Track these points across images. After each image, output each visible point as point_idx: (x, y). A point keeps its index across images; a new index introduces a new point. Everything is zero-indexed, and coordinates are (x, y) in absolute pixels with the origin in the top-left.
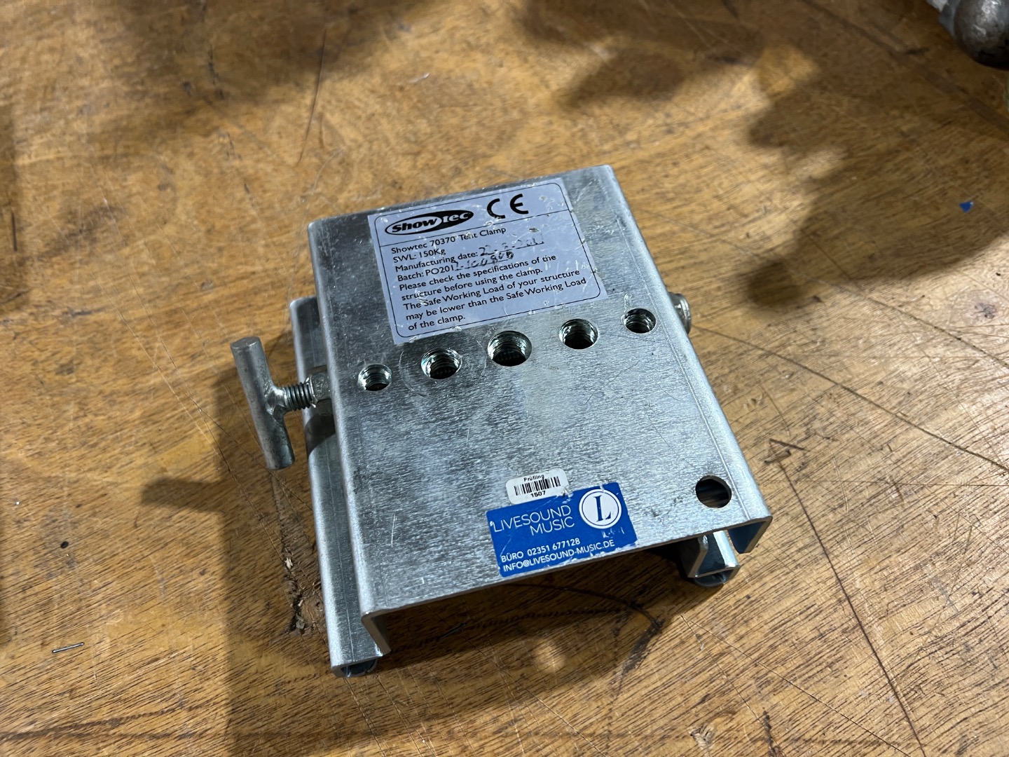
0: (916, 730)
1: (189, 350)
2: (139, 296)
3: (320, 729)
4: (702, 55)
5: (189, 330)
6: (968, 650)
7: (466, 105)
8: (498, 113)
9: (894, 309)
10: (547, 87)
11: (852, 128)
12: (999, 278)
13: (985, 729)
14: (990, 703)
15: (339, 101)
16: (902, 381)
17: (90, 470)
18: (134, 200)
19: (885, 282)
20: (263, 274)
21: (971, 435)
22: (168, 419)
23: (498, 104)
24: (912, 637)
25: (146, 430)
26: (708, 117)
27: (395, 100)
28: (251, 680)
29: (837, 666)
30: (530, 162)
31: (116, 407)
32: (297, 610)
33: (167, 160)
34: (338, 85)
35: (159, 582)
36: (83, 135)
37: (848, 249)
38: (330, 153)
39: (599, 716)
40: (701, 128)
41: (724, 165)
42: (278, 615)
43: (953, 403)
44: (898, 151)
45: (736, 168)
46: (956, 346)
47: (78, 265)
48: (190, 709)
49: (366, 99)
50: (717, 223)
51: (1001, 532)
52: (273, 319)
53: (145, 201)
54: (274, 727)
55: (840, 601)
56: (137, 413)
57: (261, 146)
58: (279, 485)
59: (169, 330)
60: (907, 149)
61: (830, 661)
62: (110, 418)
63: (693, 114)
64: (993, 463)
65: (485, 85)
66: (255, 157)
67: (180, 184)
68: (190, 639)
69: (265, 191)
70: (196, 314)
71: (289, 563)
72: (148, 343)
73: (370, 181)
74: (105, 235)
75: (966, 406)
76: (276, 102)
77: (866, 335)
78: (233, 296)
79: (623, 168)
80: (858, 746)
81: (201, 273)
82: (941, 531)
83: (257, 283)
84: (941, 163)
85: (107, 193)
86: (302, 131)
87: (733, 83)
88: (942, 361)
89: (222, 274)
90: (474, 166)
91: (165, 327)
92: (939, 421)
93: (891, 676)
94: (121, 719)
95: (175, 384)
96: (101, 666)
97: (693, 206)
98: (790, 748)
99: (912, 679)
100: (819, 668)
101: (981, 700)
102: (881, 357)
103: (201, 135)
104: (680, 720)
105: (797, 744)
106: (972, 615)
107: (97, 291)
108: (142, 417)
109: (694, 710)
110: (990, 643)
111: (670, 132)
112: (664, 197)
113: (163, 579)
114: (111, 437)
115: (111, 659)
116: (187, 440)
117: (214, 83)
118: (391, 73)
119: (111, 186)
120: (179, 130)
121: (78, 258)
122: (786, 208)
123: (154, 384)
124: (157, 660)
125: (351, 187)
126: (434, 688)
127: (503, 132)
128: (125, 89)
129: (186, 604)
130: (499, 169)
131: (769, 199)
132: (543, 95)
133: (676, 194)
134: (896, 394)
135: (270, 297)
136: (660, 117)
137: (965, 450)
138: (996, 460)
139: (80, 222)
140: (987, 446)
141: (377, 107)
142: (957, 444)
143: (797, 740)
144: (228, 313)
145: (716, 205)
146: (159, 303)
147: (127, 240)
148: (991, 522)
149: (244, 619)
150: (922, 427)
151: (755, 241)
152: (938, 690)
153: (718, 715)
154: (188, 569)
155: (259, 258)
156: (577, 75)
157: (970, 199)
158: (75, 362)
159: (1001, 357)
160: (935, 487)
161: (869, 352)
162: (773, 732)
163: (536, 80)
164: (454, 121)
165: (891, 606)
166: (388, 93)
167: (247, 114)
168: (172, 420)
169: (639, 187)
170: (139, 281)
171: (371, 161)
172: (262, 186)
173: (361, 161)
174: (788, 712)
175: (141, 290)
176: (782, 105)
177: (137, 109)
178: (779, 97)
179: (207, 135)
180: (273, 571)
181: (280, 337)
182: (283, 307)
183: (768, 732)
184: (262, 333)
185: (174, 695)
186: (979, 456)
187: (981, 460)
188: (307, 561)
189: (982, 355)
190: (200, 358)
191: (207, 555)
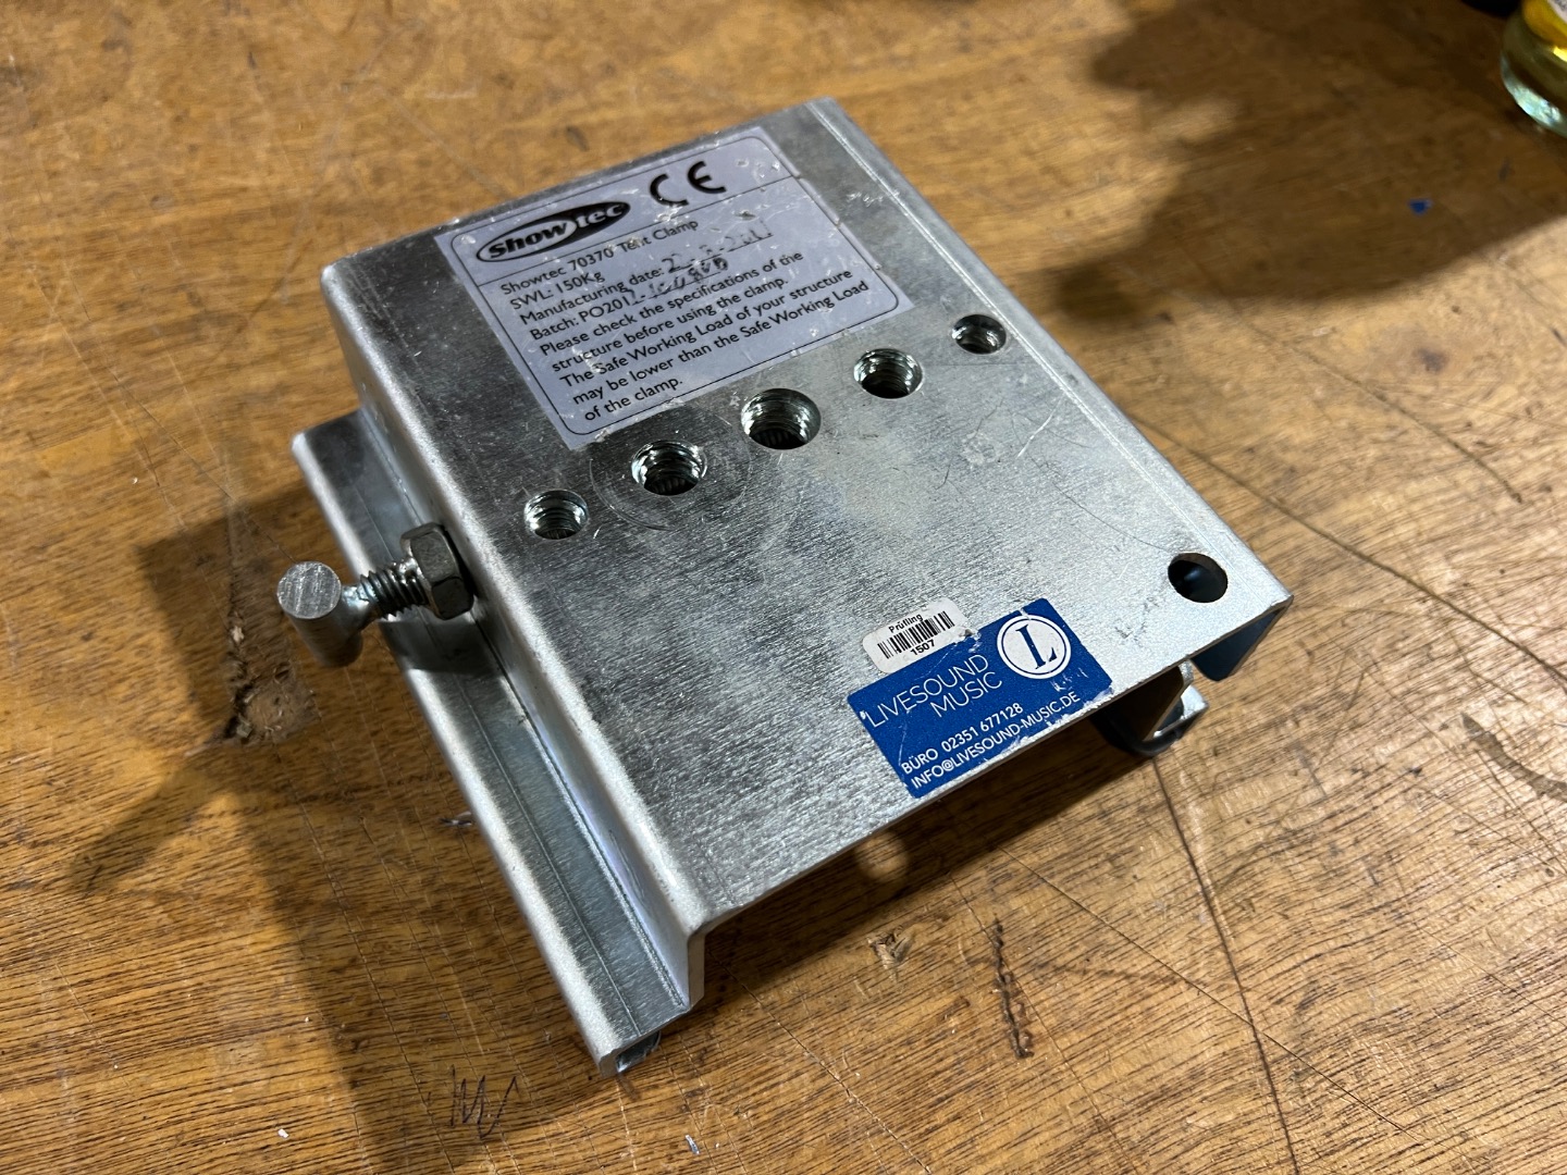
0: (1238, 964)
1: (116, 296)
2: (45, 205)
5: (122, 265)
6: (1334, 854)
9: (1285, 344)
11: (1256, 75)
12: (1455, 316)
13: (1348, 974)
14: (1362, 935)
16: (1286, 449)
18: (59, 60)
19: (1277, 304)
20: (260, 193)
21: (1381, 538)
22: (64, 397)
24: (1247, 827)
25: (23, 411)
26: (1029, 35)
29: (1123, 859)
32: (241, 708)
33: (124, 4)
35: (9, 644)
37: (1226, 249)
38: (400, 22)
40: (1016, 49)
41: (1045, 108)
42: (207, 711)
43: (1359, 489)
44: (1323, 117)
45: (1063, 114)
46: (1374, 408)
48: (35, 845)
50: (1021, 190)
51: (1410, 684)
52: (265, 263)
53: (78, 63)
54: (174, 883)
56: (13, 384)
59: (91, 261)
60: (1339, 115)
61: (1113, 852)
63: (1007, 29)
64: (1410, 582)
66: (274, 15)
67: (140, 43)
68: (49, 738)
69: (282, 68)
70: (137, 241)
71: (237, 635)
72: (47, 278)
73: (461, 70)
74: (2, 108)
75: (1379, 496)
77: (1237, 377)
78: (202, 220)
79: (880, 94)
80: (1140, 982)
81: (156, 181)
82: (1315, 675)
83: (248, 205)
84: (1389, 140)
85: (17, 47)
88: (1352, 427)
89: (192, 185)
90: (638, 66)
91: (80, 257)
92: (1333, 512)
93: (1208, 881)
95: (82, 346)
97: (988, 162)
98: (1030, 977)
99: (1239, 889)
100: (1093, 862)
101: (1348, 930)
102: (1257, 411)
105: (1042, 972)
106: (1348, 802)
108: (18, 390)
110: (1371, 845)
111: (965, 49)
112: (943, 144)
113: (17, 641)
116: (91, 433)
119: (24, 36)
122: (1135, 181)
123: (49, 342)
125: (429, 75)
126: (455, 843)
127: (694, 22)
129: (48, 684)
130: (680, 74)
131: (1110, 165)
133: (962, 141)
134: (1273, 468)
135: (267, 228)
136: (953, 26)
137: (1368, 559)
138: (1415, 578)
140: (1403, 556)
142: (1357, 549)
143: (1042, 967)
144: (192, 245)
145: (1024, 164)
146: (75, 218)
147: (37, 120)
148: (1395, 668)
149: (149, 714)
150: (1308, 520)
151: (1080, 224)
152: (1279, 910)
153: (920, 919)
154: (64, 630)
155: (258, 168)
157: (1425, 196)
159: (1443, 430)
160: (1314, 610)
161: (1238, 403)
162: (1006, 953)
165: (1221, 777)
168: (69, 400)
169: (904, 124)
170: (46, 183)
171: (468, 41)
172: (278, 60)
173: (452, 39)
174: (1033, 923)
175: (48, 197)
176: (1150, 29)
178: (1147, 18)
180: (206, 645)
181: (274, 290)
182: (287, 246)
183: (998, 951)
184: (244, 281)
185: (10, 820)
186: (1389, 569)
187: (1390, 575)
188: (269, 634)
189: (1414, 423)
190: (130, 310)
191: (100, 611)
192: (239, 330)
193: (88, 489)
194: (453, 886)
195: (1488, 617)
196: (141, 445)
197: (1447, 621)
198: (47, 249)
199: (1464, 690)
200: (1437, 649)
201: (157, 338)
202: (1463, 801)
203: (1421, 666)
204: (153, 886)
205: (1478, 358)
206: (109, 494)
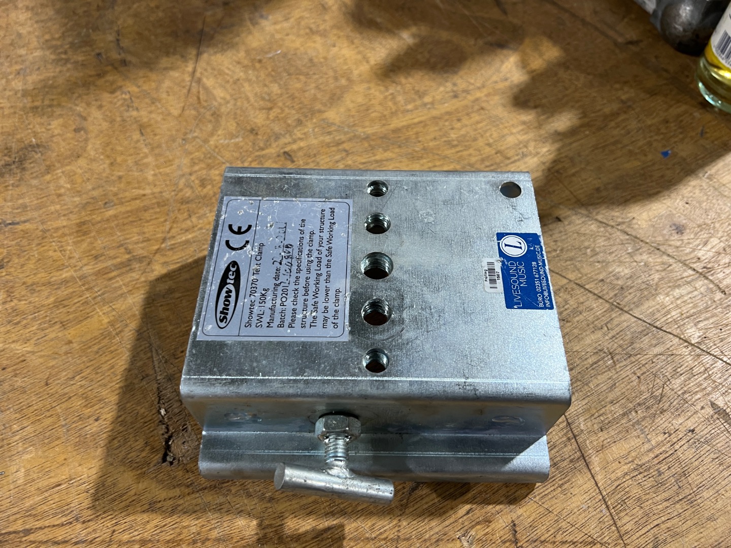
0: (622, 532)
1: (93, 252)
2: (57, 211)
3: (182, 537)
4: (480, 42)
5: (94, 237)
6: (660, 475)
7: (308, 74)
8: (331, 81)
9: (612, 227)
10: (368, 62)
11: (587, 97)
12: (687, 206)
13: (671, 533)
14: (676, 513)
15: (213, 69)
16: (618, 279)
17: (14, 342)
18: (55, 139)
19: (608, 207)
20: (151, 196)
21: (665, 318)
22: (75, 303)
23: (331, 73)
24: (619, 465)
25: (58, 312)
26: (483, 86)
27: (254, 69)
28: (131, 500)
29: (566, 486)
30: (353, 116)
31: (36, 294)
32: (168, 448)
33: (82, 110)
34: (213, 58)
35: (63, 426)
36: (19, 90)
37: (582, 183)
38: (204, 107)
39: (391, 525)
40: (478, 94)
41: (494, 122)
42: (153, 450)
43: (653, 295)
44: (618, 114)
45: (502, 123)
46: (655, 254)
47: (10, 188)
48: (84, 522)
49: (233, 68)
50: (488, 164)
51: (685, 389)
52: (157, 230)
53: (64, 140)
54: (147, 535)
55: (569, 439)
56: (52, 299)
57: (154, 101)
58: (158, 354)
59: (79, 237)
60: (625, 112)
61: (560, 482)
62: (30, 302)
63: (473, 84)
64: (680, 338)
65: (322, 60)
66: (149, 109)
67: (91, 128)
68: (85, 470)
69: (155, 135)
70: (99, 225)
71: (163, 412)
72: (62, 246)
73: (234, 128)
74: (32, 165)
75: (662, 297)
76: (166, 69)
77: (593, 245)
78: (128, 212)
79: (421, 122)
80: (580, 545)
81: (105, 195)
82: (642, 388)
83: (147, 203)
84: (649, 122)
85: (35, 134)
86: (185, 91)
87: (503, 62)
88: (646, 265)
89: (121, 196)
90: (312, 119)
91: (75, 234)
92: (642, 308)
93: (604, 493)
94: (32, 529)
95: (82, 278)
96: (17, 490)
97: (471, 151)
98: (530, 547)
99: (619, 496)
100: (552, 488)
101: (669, 511)
102: (603, 261)
103: (108, 92)
104: (450, 527)
105: (536, 544)
106: (664, 449)
107: (24, 207)
108: (55, 302)
109: (460, 521)
110: (676, 469)
111: (456, 96)
112: (450, 144)
113: (66, 424)
114: (30, 317)
115: (26, 484)
116: (89, 320)
117: (120, 54)
118: (254, 49)
119: (38, 129)
120: (92, 88)
121: (11, 182)
122: (538, 153)
123: (66, 277)
124: (59, 485)
125: (220, 132)
126: (269, 505)
127: (335, 94)
128: (53, 57)
129: (82, 443)
130: (331, 121)
131: (526, 146)
132: (364, 68)
133: (459, 141)
134: (613, 288)
135: (156, 213)
136: (449, 86)
137: (660, 329)
138: (682, 337)
139: (13, 156)
140: (676, 326)
141: (242, 74)
142: (655, 325)
143: (535, 541)
144: (124, 225)
145: (487, 151)
146: (72, 216)
147: (49, 169)
148: (678, 381)
149: (127, 454)
150: (631, 312)
152: (638, 504)
153: (478, 523)
154: (86, 417)
155: (149, 184)
156: (389, 54)
157: (668, 149)
158: (5, 261)
159: (687, 262)
160: (639, 356)
161: (594, 258)
162: (518, 536)
163: (359, 57)
164: (298, 85)
165: (605, 442)
166: (250, 64)
167: (144, 77)
168: (78, 305)
169: (432, 136)
170: (57, 200)
171: (235, 114)
172: (153, 131)
173: (228, 113)
174: (529, 520)
175: (58, 207)
176: (537, 78)
177: (60, 72)
178: (535, 73)
179: (113, 92)
180: (150, 418)
181: (162, 243)
182: (166, 221)
183: (514, 535)
184: (149, 240)
185: (72, 511)
186: (670, 333)
187: (672, 336)
188: (177, 411)
189: (674, 261)
190: (101, 259)
191: (101, 406)
192: (149, 264)
193: (90, 347)
194: (270, 526)
195: (717, 352)
196: (112, 324)
197: (699, 356)
198: (60, 232)
199: (710, 389)
200: (695, 370)
201: (113, 271)
202: (714, 443)
203: (690, 379)
204: (138, 538)
205: (699, 226)
206: (99, 349)
